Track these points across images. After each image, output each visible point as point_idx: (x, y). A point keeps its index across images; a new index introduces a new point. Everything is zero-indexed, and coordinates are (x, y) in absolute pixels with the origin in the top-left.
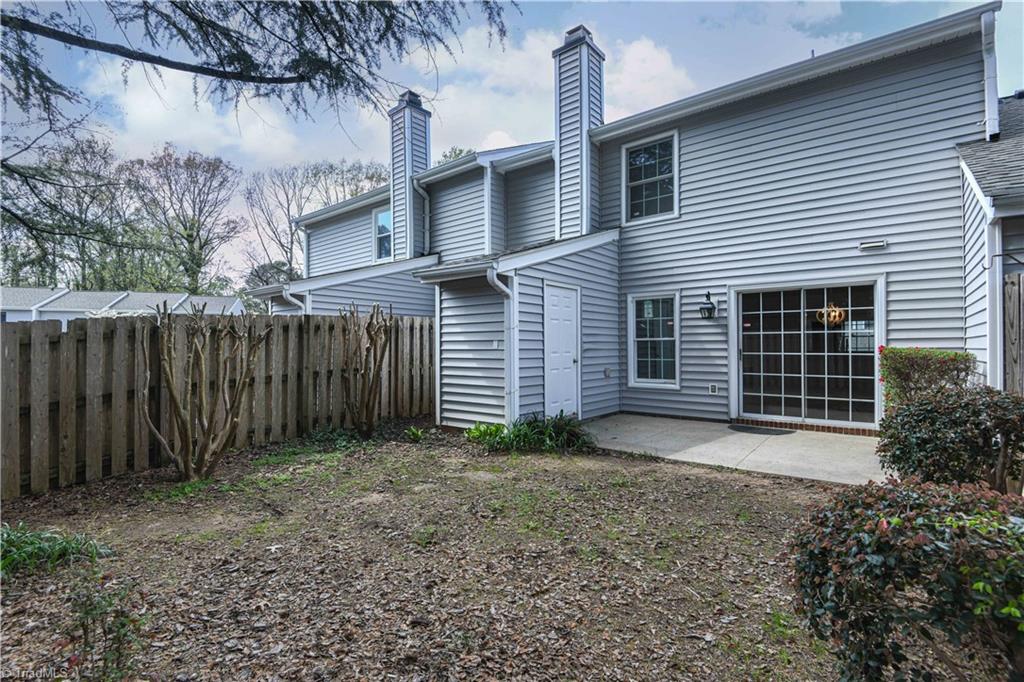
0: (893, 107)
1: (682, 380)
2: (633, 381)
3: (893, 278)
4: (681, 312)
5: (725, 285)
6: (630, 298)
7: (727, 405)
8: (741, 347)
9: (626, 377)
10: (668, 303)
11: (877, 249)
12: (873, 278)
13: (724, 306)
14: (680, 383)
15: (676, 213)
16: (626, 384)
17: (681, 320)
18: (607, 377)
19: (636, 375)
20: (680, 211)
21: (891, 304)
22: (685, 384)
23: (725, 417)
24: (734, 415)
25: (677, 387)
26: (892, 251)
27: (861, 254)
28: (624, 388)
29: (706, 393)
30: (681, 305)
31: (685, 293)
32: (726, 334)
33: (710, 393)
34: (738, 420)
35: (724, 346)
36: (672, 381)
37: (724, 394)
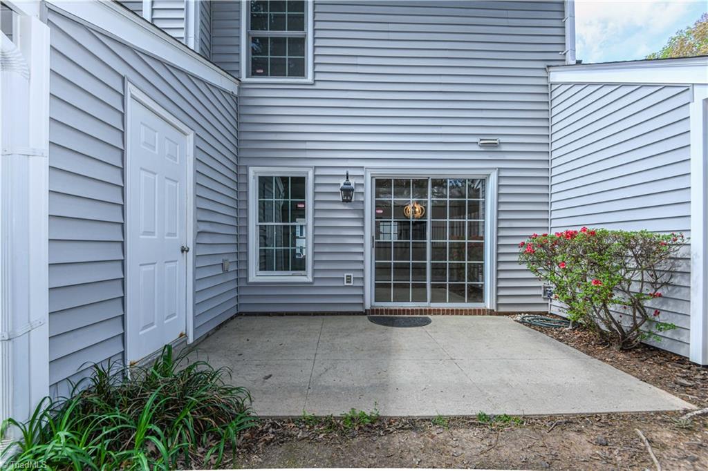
0: (504, 22)
1: (314, 271)
2: (255, 275)
3: (503, 174)
4: (315, 193)
5: (363, 167)
6: (251, 171)
7: (363, 296)
8: (374, 235)
9: (247, 271)
10: (299, 182)
11: (491, 146)
12: (487, 172)
13: (360, 190)
14: (313, 274)
15: (309, 79)
16: (247, 279)
17: (315, 202)
18: (225, 271)
19: (258, 267)
20: (314, 76)
21: (501, 196)
22: (318, 275)
23: (359, 309)
24: (368, 307)
25: (310, 279)
26: (503, 150)
27: (479, 149)
28: (242, 284)
29: (340, 284)
30: (315, 185)
31: (319, 172)
32: (363, 220)
33: (346, 284)
34: (373, 311)
35: (360, 233)
36: (302, 272)
37: (359, 284)
